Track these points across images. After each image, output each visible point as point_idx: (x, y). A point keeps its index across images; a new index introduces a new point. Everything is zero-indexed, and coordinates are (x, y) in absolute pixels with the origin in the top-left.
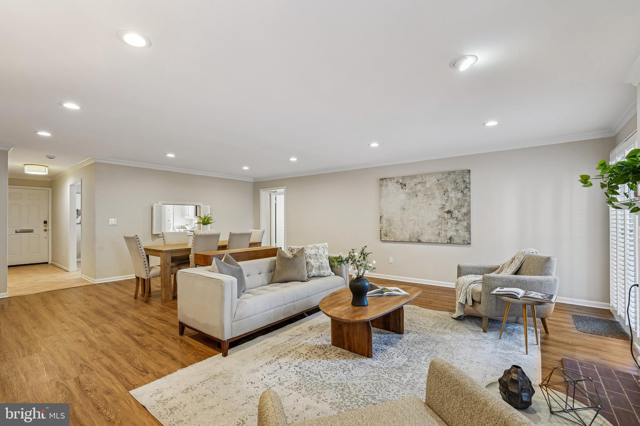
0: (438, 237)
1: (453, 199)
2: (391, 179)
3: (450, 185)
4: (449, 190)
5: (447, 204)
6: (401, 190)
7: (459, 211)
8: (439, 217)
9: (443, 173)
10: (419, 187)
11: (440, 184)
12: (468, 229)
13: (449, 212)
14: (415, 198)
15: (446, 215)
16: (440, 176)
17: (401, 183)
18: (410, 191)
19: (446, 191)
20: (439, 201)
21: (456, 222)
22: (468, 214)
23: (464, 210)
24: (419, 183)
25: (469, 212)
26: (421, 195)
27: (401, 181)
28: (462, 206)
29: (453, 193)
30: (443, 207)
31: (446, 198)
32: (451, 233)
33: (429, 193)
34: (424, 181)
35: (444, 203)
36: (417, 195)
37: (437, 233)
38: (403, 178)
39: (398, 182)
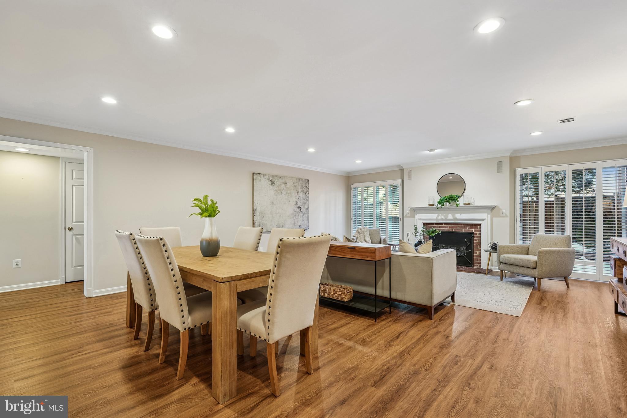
0: (294, 226)
1: (301, 198)
2: (264, 175)
3: (300, 188)
4: (300, 191)
5: (298, 202)
6: (271, 187)
7: (304, 207)
8: (294, 211)
9: (297, 178)
10: (283, 186)
11: (295, 186)
12: (308, 219)
13: (299, 207)
14: (280, 195)
15: (298, 209)
16: (295, 181)
17: (271, 181)
18: (277, 189)
19: (298, 192)
20: (294, 199)
21: (302, 214)
22: (307, 209)
23: (306, 207)
24: (283, 183)
25: (308, 208)
26: (284, 192)
27: (271, 178)
28: (305, 203)
29: (301, 194)
30: (296, 204)
31: (298, 197)
32: (300, 223)
33: (289, 192)
34: (286, 182)
35: (297, 201)
36: (281, 193)
37: (293, 223)
38: (273, 176)
39: (269, 179)
